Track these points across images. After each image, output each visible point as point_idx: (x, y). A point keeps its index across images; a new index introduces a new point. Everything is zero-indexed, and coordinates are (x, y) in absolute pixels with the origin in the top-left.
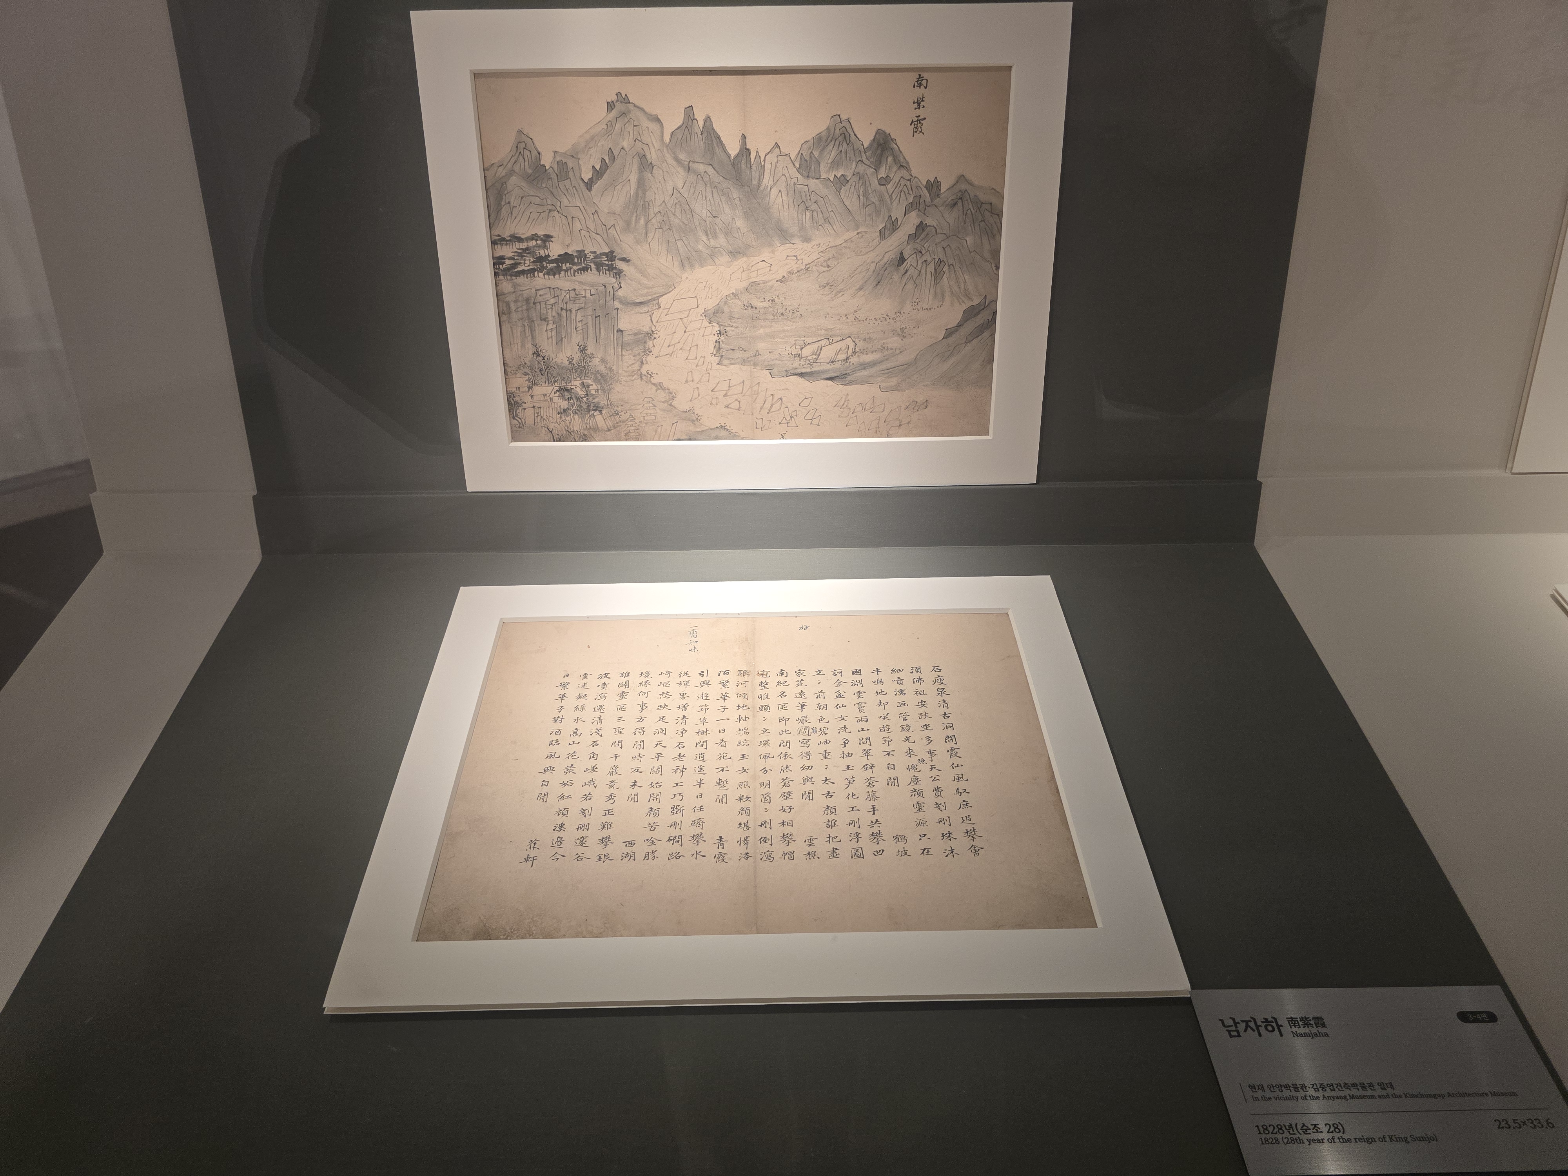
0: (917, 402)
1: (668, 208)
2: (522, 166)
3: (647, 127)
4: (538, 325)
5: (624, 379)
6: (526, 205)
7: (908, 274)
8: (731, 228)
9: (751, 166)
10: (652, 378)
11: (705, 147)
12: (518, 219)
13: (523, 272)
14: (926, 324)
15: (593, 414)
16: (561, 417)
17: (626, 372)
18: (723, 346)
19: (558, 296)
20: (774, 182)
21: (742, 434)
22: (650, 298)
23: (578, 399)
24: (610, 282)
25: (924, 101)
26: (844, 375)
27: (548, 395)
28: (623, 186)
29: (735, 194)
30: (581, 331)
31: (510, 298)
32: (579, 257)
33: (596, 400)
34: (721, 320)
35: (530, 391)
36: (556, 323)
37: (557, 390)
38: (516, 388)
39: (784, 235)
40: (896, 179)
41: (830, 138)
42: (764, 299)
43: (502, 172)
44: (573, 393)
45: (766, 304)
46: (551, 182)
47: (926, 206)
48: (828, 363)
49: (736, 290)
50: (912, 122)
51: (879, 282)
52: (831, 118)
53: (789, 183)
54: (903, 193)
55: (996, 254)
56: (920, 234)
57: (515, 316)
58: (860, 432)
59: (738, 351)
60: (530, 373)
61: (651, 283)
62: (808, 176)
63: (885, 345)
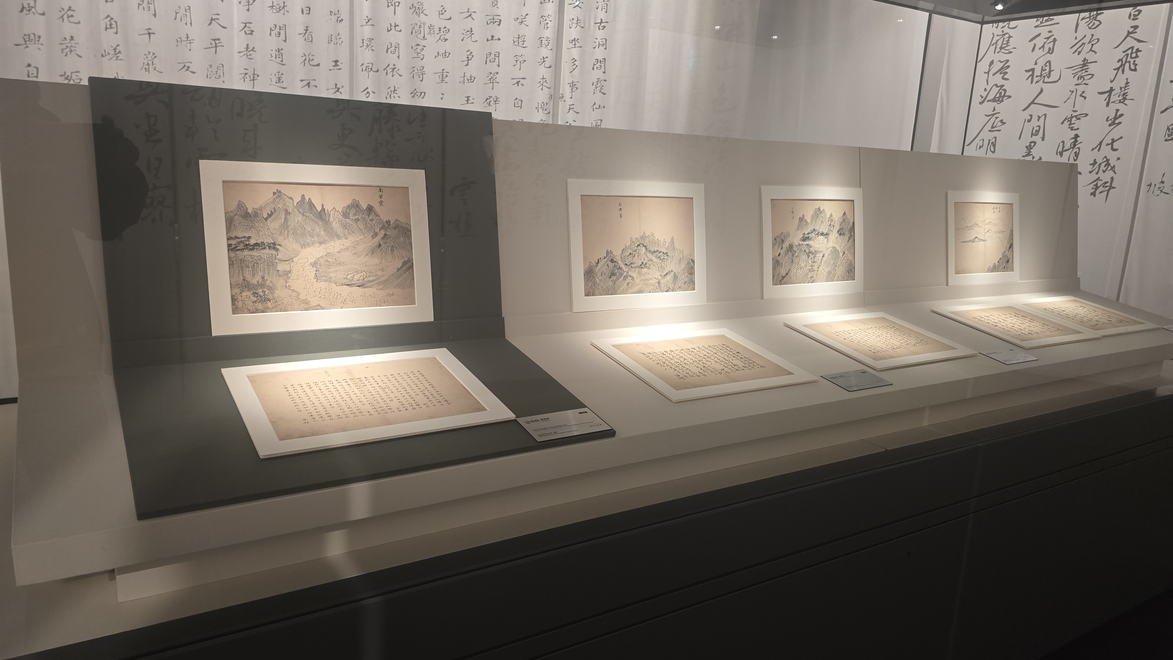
0: (390, 294)
1: (296, 228)
2: (240, 212)
3: (288, 201)
4: (245, 269)
5: (280, 289)
6: (241, 226)
7: (382, 250)
8: (319, 235)
9: (325, 215)
10: (291, 288)
11: (309, 208)
12: (238, 231)
13: (239, 250)
14: (390, 267)
15: (267, 303)
16: (253, 304)
17: (280, 286)
18: (318, 275)
19: (253, 258)
20: (334, 220)
21: (326, 308)
22: (289, 258)
23: (261, 297)
24: (274, 253)
25: (383, 196)
26: (363, 285)
27: (248, 296)
28: (279, 220)
29: (320, 223)
30: (262, 271)
31: (234, 259)
32: (262, 244)
33: (268, 298)
34: (316, 266)
35: (241, 294)
36: (252, 269)
37: (252, 294)
38: (235, 294)
39: (339, 237)
40: (376, 220)
41: (352, 206)
42: (332, 259)
43: (232, 214)
44: (259, 295)
45: (333, 261)
46: (251, 218)
47: (386, 229)
48: (357, 281)
49: (322, 256)
50: (379, 202)
51: (373, 253)
52: (352, 200)
53: (339, 220)
54: (378, 224)
55: (411, 244)
56: (386, 238)
57: (235, 266)
58: (370, 305)
59: (323, 277)
60: (241, 288)
61: (290, 253)
62: (346, 218)
63: (377, 274)
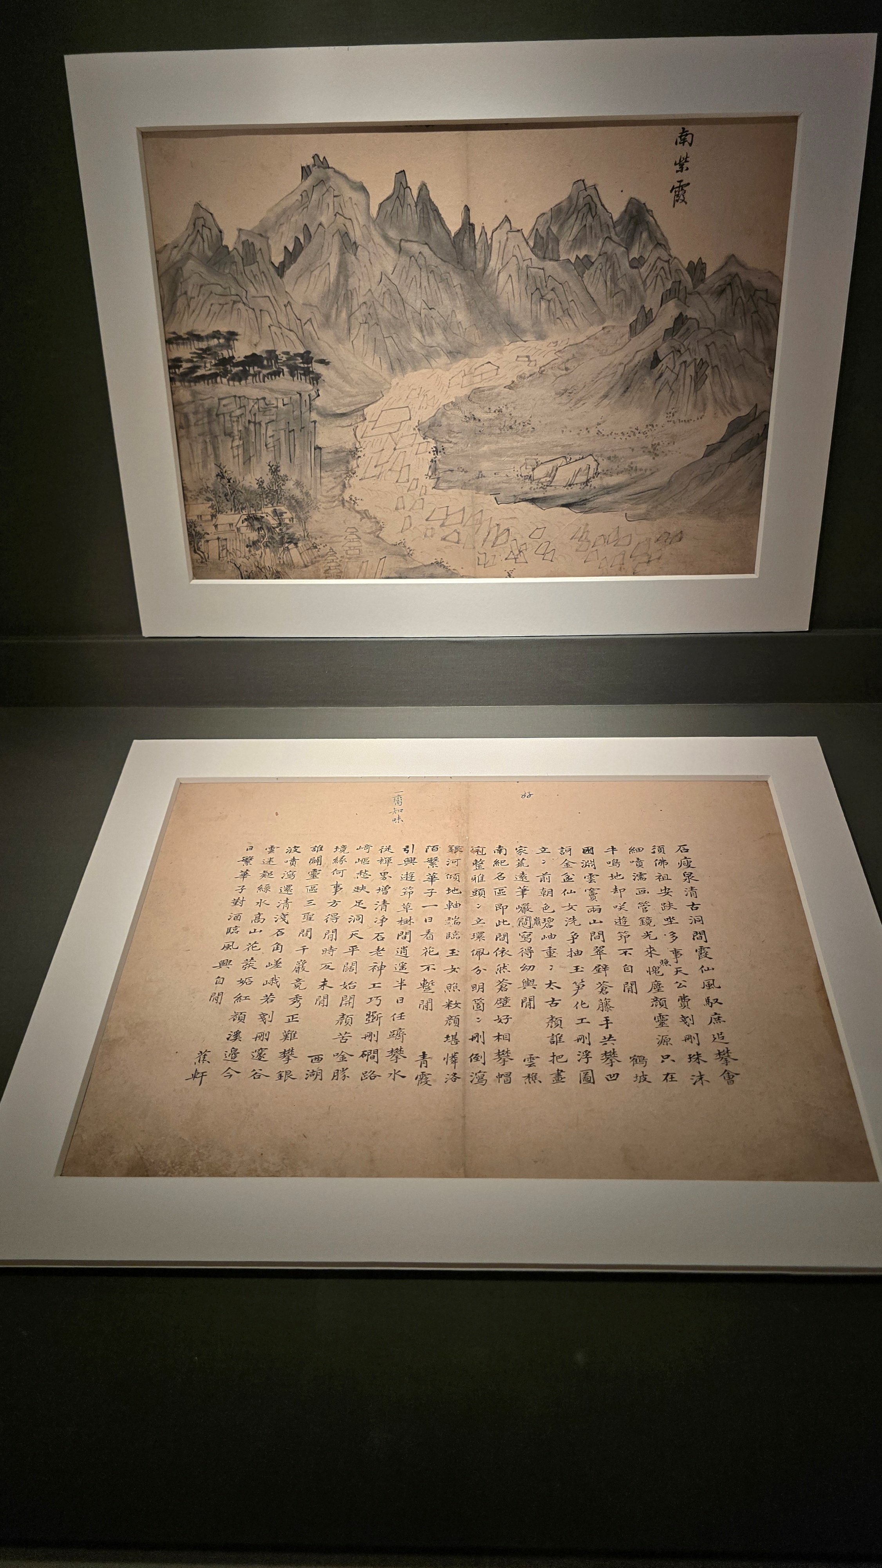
0: (669, 533)
1: (374, 298)
2: (201, 247)
3: (350, 198)
4: (222, 441)
5: (323, 505)
6: (205, 297)
7: (663, 378)
8: (451, 322)
9: (475, 246)
10: (356, 505)
11: (420, 222)
12: (197, 312)
13: (203, 378)
14: (682, 440)
15: (287, 547)
16: (250, 551)
17: (326, 497)
18: (440, 466)
19: (244, 406)
20: (503, 265)
21: (462, 572)
22: (353, 408)
23: (270, 529)
24: (307, 389)
25: (688, 162)
26: (583, 500)
27: (234, 525)
28: (321, 271)
29: (456, 280)
30: (273, 449)
31: (189, 409)
32: (269, 359)
33: (290, 531)
34: (437, 435)
35: (214, 520)
36: (243, 439)
37: (245, 519)
38: (198, 516)
39: (515, 331)
40: (652, 260)
41: (572, 210)
42: (490, 409)
43: (176, 255)
44: (264, 522)
45: (492, 416)
46: (235, 268)
47: (688, 294)
48: (565, 487)
49: (456, 398)
50: (673, 188)
51: (628, 388)
52: (573, 185)
53: (521, 265)
54: (659, 278)
55: (770, 353)
56: (679, 330)
57: (194, 431)
58: (601, 569)
59: (458, 472)
60: (214, 499)
61: (354, 391)
62: (544, 258)
63: (634, 466)
